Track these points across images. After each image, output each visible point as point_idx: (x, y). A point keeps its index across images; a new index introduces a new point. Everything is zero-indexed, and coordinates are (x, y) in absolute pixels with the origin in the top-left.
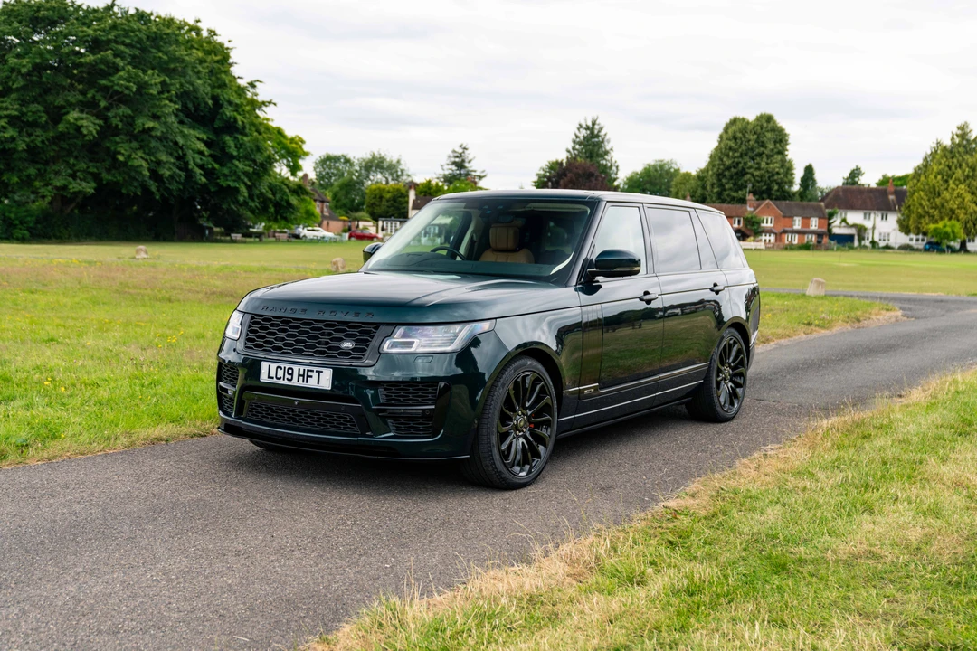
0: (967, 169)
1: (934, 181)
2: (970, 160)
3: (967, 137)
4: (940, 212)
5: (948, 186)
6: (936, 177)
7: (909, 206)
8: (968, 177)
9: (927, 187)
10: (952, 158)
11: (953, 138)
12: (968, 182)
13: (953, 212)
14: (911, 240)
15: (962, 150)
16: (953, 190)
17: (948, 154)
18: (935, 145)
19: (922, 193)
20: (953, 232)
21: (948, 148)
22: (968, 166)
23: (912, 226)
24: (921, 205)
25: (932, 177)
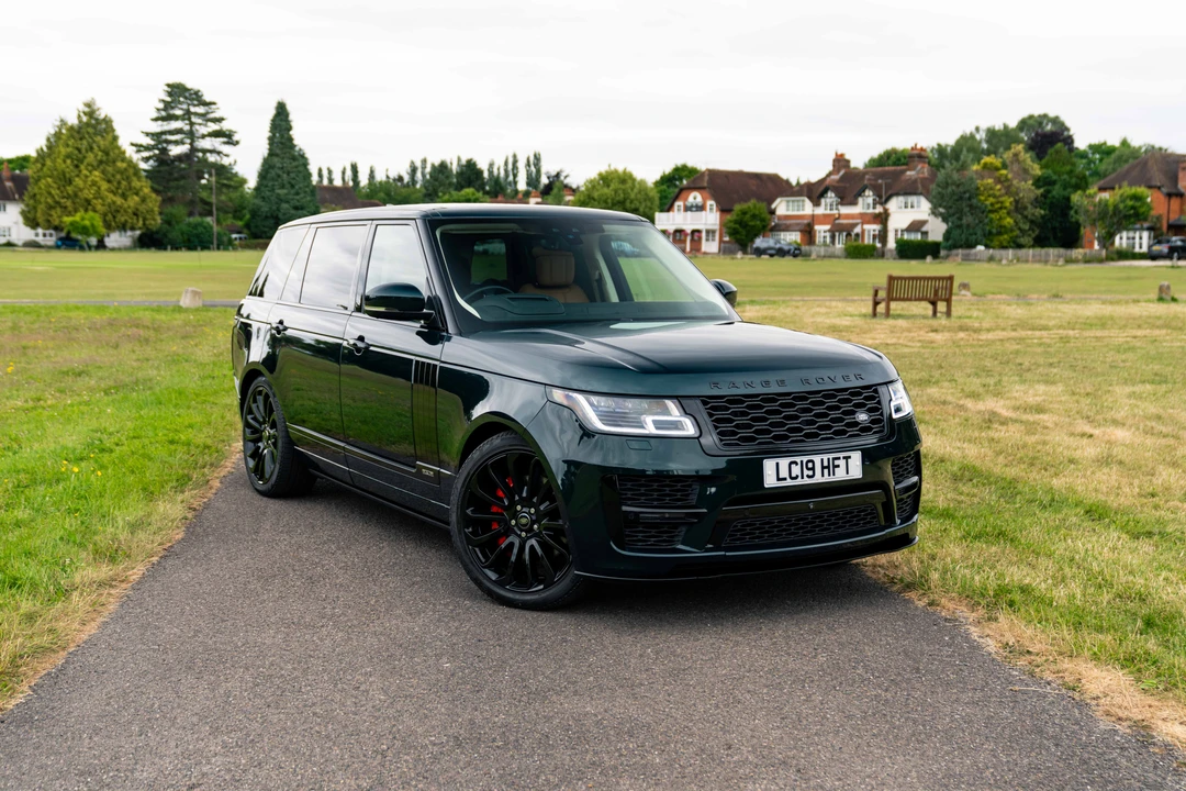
0: (100, 153)
1: (64, 166)
2: (102, 143)
3: (95, 116)
4: (74, 203)
5: (80, 171)
6: (65, 162)
7: (35, 195)
8: (101, 162)
9: (55, 173)
10: (81, 139)
11: (79, 116)
12: (102, 167)
13: (88, 202)
14: (37, 235)
15: (91, 130)
16: (87, 177)
17: (75, 134)
18: (58, 123)
19: (49, 180)
20: (93, 225)
21: (76, 127)
22: (101, 150)
23: (41, 218)
24: (50, 193)
25: (59, 161)
